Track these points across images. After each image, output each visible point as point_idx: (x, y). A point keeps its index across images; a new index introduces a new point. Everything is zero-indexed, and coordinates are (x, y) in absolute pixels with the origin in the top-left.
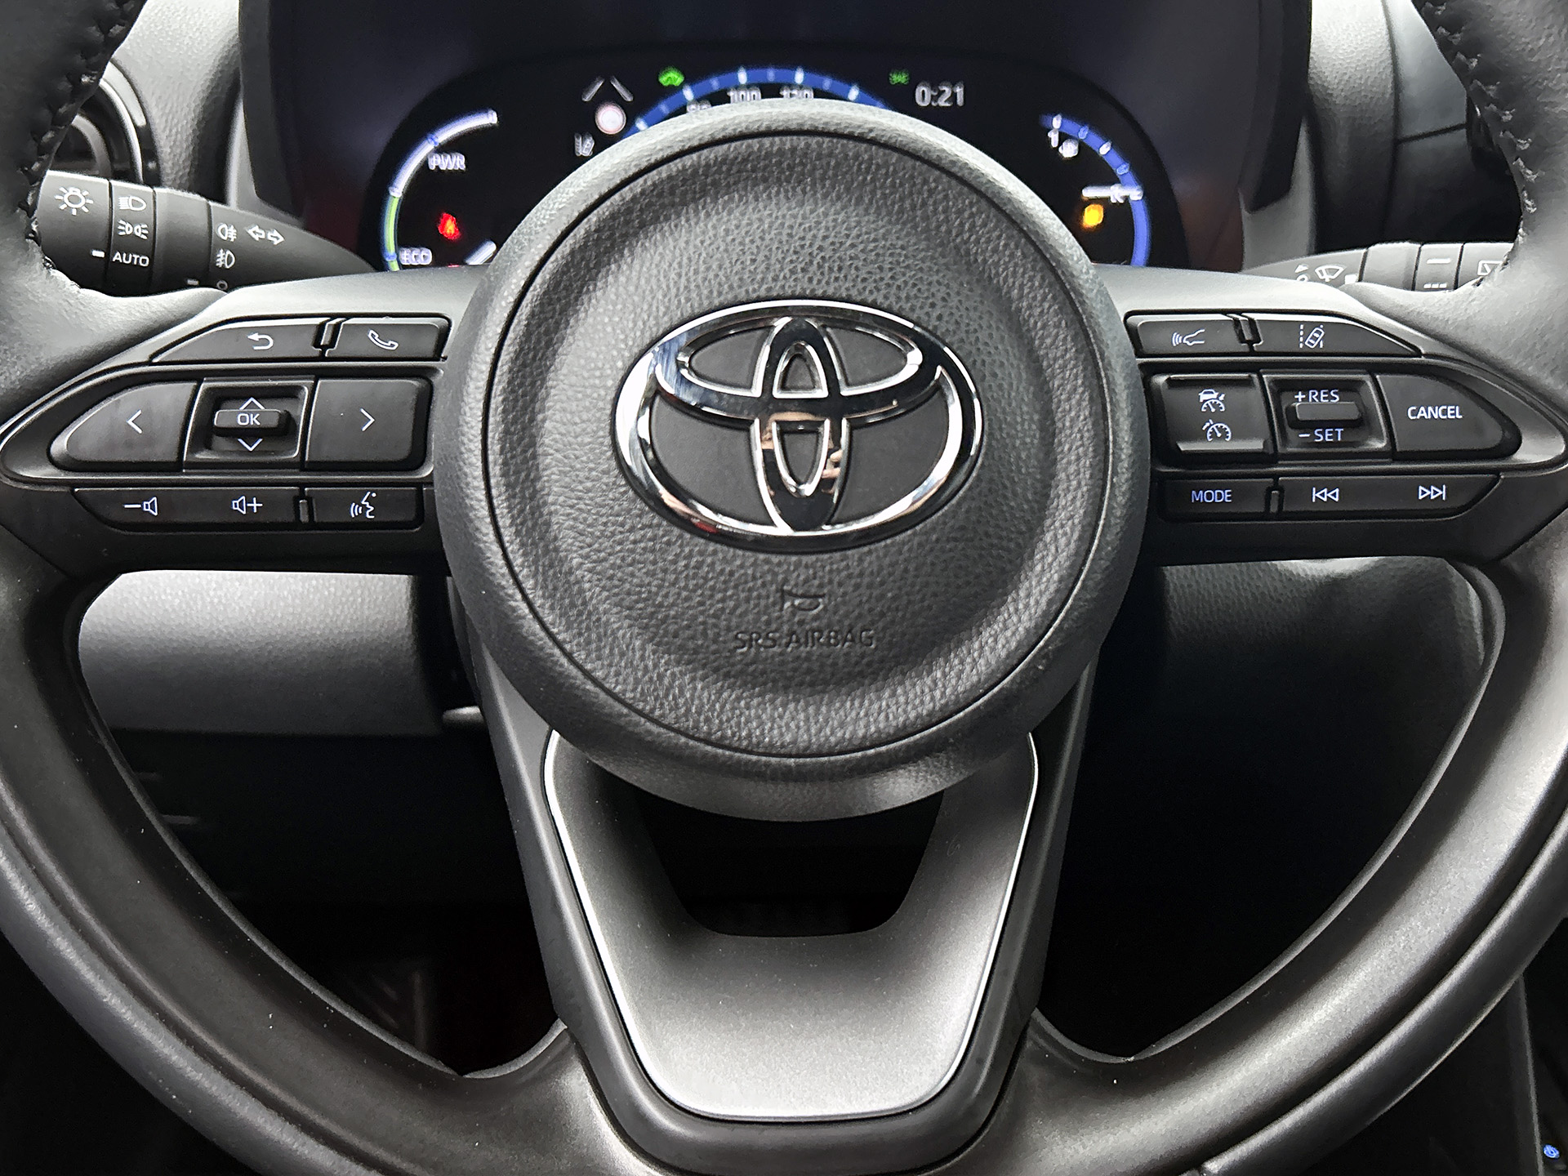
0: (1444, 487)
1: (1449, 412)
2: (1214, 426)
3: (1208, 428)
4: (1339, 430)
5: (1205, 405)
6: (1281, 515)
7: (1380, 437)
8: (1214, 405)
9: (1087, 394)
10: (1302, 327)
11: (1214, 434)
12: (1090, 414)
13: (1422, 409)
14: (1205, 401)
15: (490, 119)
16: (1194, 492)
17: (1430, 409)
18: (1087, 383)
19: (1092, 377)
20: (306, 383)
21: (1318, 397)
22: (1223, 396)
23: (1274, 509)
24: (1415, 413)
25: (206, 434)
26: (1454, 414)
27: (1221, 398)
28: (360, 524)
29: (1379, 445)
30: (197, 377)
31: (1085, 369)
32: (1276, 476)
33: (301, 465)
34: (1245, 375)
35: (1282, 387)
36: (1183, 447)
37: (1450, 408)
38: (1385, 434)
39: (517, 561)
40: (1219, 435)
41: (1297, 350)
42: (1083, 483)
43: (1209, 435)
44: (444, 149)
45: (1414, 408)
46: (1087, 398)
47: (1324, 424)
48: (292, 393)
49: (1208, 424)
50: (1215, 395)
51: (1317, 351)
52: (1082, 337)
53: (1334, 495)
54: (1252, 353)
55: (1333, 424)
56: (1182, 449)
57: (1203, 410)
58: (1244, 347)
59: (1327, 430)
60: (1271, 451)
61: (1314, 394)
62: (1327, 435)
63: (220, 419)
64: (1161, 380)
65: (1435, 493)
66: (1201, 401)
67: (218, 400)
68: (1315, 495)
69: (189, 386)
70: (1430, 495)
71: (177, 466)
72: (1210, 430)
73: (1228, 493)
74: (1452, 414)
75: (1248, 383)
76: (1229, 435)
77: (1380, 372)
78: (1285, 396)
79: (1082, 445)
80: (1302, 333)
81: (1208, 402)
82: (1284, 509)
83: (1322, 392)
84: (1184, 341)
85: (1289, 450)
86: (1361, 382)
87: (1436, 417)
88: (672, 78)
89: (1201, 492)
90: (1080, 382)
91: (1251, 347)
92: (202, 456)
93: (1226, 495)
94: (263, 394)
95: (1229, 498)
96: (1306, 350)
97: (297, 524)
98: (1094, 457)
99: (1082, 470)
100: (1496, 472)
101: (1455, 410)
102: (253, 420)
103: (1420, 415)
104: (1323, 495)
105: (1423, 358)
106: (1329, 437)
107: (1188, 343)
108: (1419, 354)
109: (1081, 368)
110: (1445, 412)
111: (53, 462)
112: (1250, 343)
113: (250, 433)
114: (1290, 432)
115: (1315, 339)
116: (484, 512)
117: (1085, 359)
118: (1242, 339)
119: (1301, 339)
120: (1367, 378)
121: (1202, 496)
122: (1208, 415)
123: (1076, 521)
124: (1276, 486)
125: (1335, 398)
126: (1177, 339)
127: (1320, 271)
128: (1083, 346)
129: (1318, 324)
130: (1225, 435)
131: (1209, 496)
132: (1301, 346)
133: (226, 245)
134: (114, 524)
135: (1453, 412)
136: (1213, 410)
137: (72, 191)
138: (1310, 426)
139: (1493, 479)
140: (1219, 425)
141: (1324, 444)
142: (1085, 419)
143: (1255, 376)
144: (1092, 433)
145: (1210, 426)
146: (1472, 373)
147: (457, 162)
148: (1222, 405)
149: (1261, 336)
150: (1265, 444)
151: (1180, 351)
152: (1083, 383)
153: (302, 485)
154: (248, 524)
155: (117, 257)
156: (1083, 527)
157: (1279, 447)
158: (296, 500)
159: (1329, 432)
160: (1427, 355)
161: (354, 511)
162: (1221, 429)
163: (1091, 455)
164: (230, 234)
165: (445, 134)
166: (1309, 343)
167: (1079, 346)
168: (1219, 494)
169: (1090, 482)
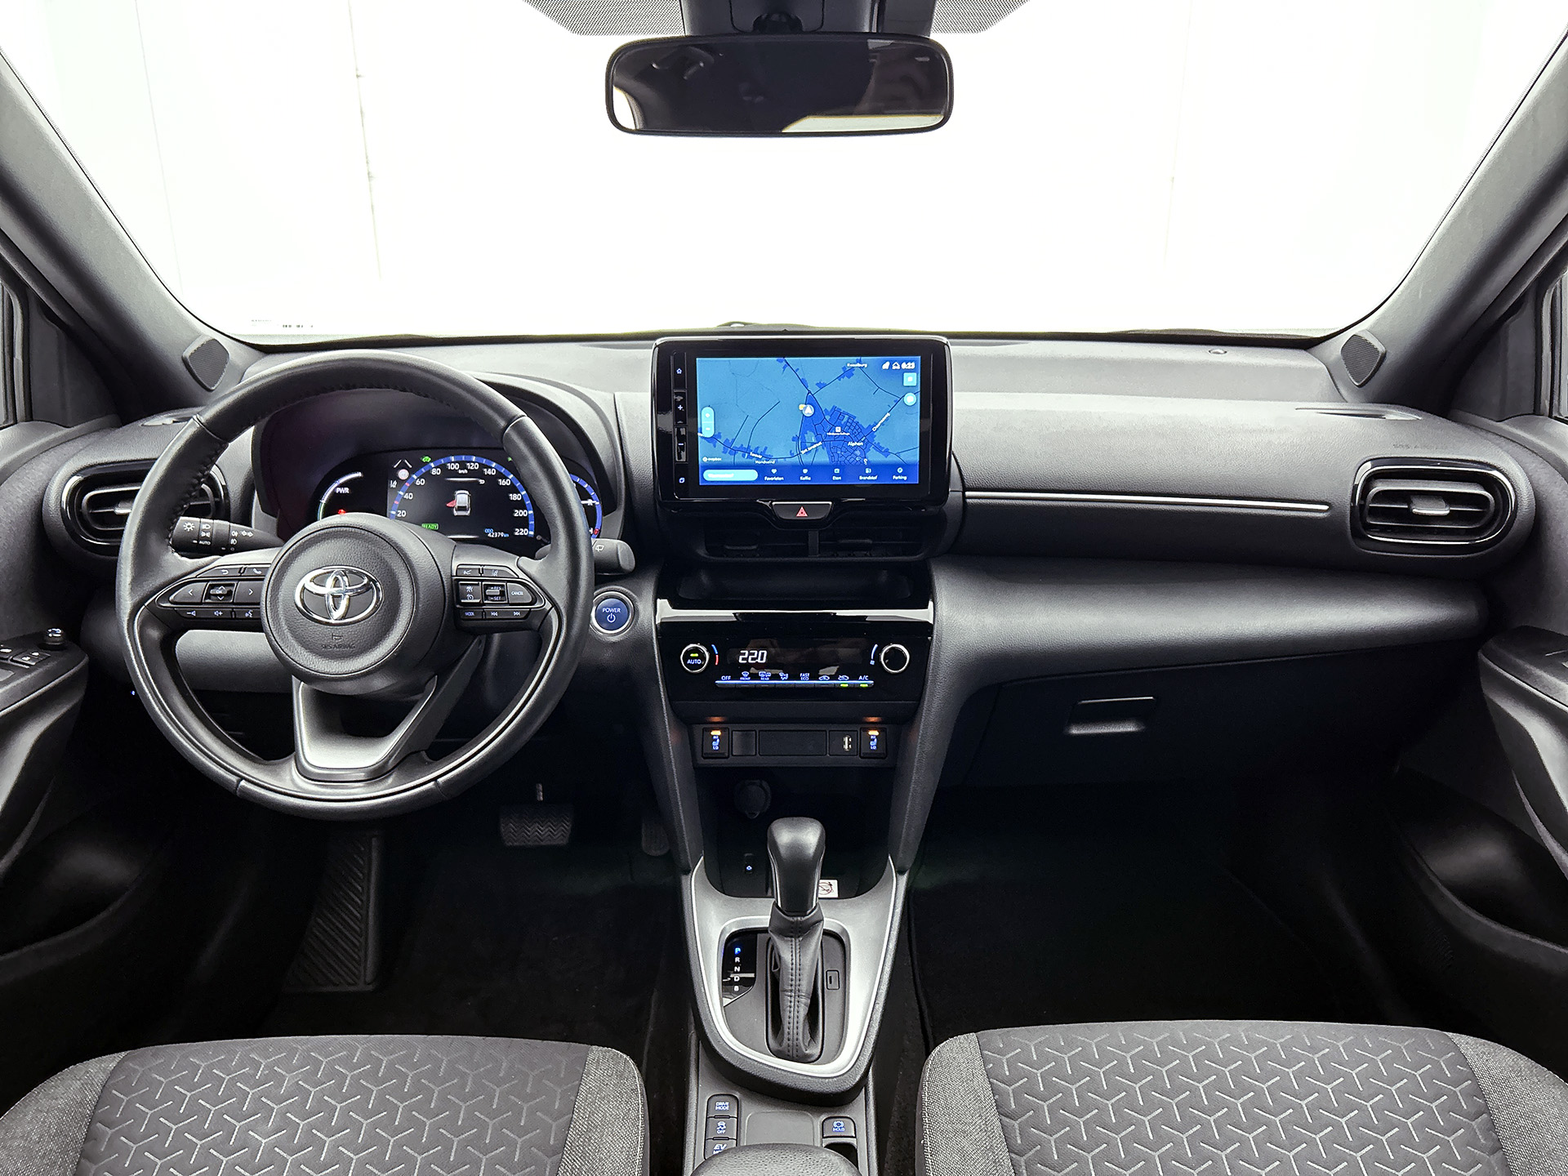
2: (469, 596)
6: (486, 619)
10: (493, 571)
15: (359, 474)
20: (235, 583)
23: (484, 617)
25: (208, 596)
27: (472, 588)
28: (248, 618)
29: (505, 602)
30: (208, 581)
32: (483, 609)
33: (233, 603)
34: (479, 582)
35: (487, 586)
39: (272, 627)
43: (468, 599)
44: (342, 486)
48: (232, 585)
51: (494, 577)
56: (462, 601)
58: (480, 576)
60: (482, 603)
63: (212, 592)
64: (460, 583)
65: (518, 614)
66: (467, 589)
67: (212, 587)
68: (493, 614)
69: (205, 584)
70: (516, 614)
71: (201, 603)
75: (478, 584)
81: (469, 590)
85: (486, 602)
86: (504, 585)
88: (427, 459)
92: (207, 601)
94: (225, 585)
95: (473, 614)
97: (232, 619)
100: (530, 608)
102: (221, 592)
107: (467, 574)
108: (519, 578)
111: (170, 602)
112: (482, 575)
113: (220, 595)
116: (265, 615)
118: (479, 573)
120: (506, 584)
122: (469, 593)
124: (484, 612)
126: (465, 572)
130: (472, 599)
132: (491, 576)
133: (234, 537)
134: (186, 618)
137: (189, 524)
146: (529, 584)
147: (346, 490)
148: (472, 590)
150: (481, 601)
151: (463, 576)
153: (233, 608)
154: (219, 618)
155: (201, 542)
157: (484, 602)
158: (231, 612)
161: (247, 615)
162: (471, 597)
164: (236, 534)
165: (342, 480)
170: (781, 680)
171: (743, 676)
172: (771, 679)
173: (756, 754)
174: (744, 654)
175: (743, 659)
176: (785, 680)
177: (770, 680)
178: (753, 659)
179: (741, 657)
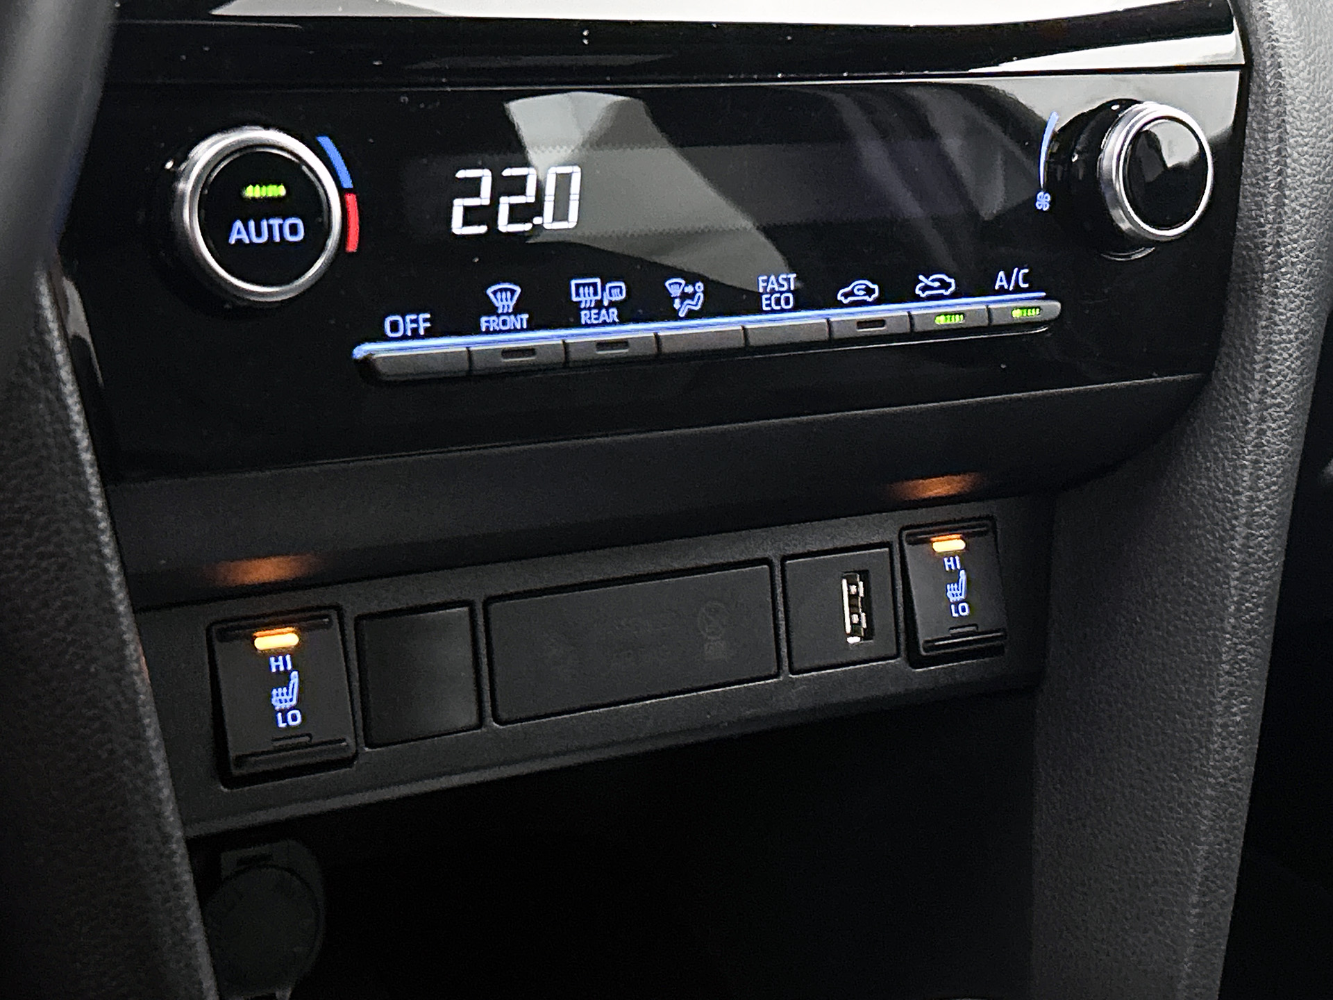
170: (674, 316)
171: (492, 311)
172: (628, 313)
173: (481, 723)
174: (472, 188)
175: (471, 216)
176: (691, 315)
177: (623, 320)
178: (517, 214)
179: (459, 205)
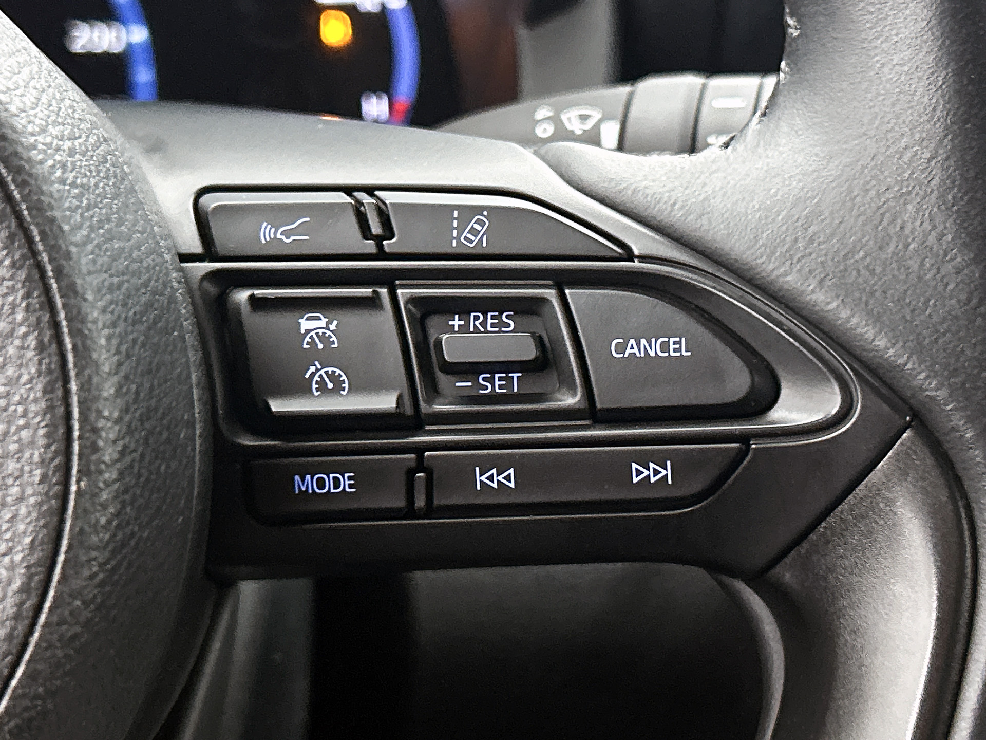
0: (669, 463)
1: (672, 347)
2: (322, 372)
3: (313, 374)
4: (515, 375)
5: (307, 339)
6: (431, 512)
7: (572, 388)
8: (322, 338)
9: (31, 338)
10: (456, 214)
11: (322, 385)
12: (39, 373)
13: (632, 341)
14: (308, 331)
16: (297, 478)
17: (643, 342)
18: (33, 319)
19: (41, 309)
21: (484, 324)
22: (335, 323)
23: (420, 502)
24: (621, 348)
26: (679, 350)
27: (332, 327)
29: (571, 400)
31: (27, 295)
32: (419, 449)
34: (366, 291)
35: (426, 309)
36: (277, 406)
37: (672, 340)
38: (578, 381)
40: (330, 386)
41: (449, 251)
42: (29, 491)
43: (315, 386)
45: (621, 341)
46: (33, 344)
47: (492, 368)
49: (313, 369)
50: (323, 323)
51: (479, 251)
52: (20, 241)
53: (508, 478)
54: (381, 255)
55: (507, 367)
56: (274, 409)
57: (305, 346)
58: (369, 246)
59: (497, 376)
60: (409, 410)
61: (476, 318)
62: (497, 383)
64: (242, 296)
65: (656, 472)
66: (303, 331)
68: (481, 478)
70: (649, 476)
72: (316, 378)
73: (350, 478)
74: (675, 350)
75: (372, 303)
76: (346, 385)
77: (574, 284)
78: (434, 322)
79: (26, 426)
80: (455, 223)
81: (313, 333)
82: (436, 502)
83: (489, 314)
84: (279, 236)
85: (438, 408)
86: (543, 300)
87: (652, 354)
89: (308, 477)
90: (19, 317)
91: (380, 246)
93: (346, 482)
95: (350, 486)
96: (465, 251)
98: (47, 446)
99: (27, 468)
100: (744, 438)
101: (680, 343)
103: (628, 351)
104: (491, 478)
105: (636, 264)
106: (500, 387)
107: (283, 238)
108: (630, 257)
109: (21, 293)
110: (665, 347)
112: (379, 240)
114: (443, 379)
115: (474, 232)
117: (28, 278)
118: (365, 231)
119: (455, 233)
120: (550, 294)
121: (307, 484)
122: (312, 355)
123: (18, 558)
124: (421, 465)
125: (509, 325)
126: (266, 233)
127: (569, 119)
128: (23, 257)
129: (479, 209)
130: (338, 387)
131: (321, 483)
132: (454, 243)
135: (678, 348)
136: (320, 346)
138: (470, 370)
139: (740, 449)
140: (330, 370)
141: (493, 399)
142: (30, 381)
143: (384, 291)
144: (43, 404)
145: (316, 372)
146: (706, 285)
148: (334, 338)
149: (395, 229)
150: (400, 399)
151: (272, 252)
152: (25, 319)
156: (28, 567)
157: (422, 404)
159: (500, 379)
160: (643, 258)
162: (332, 377)
163: (42, 442)
166: (466, 238)
167: (17, 257)
168: (336, 480)
169: (42, 489)
